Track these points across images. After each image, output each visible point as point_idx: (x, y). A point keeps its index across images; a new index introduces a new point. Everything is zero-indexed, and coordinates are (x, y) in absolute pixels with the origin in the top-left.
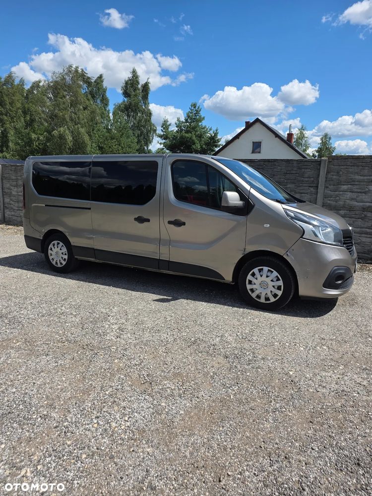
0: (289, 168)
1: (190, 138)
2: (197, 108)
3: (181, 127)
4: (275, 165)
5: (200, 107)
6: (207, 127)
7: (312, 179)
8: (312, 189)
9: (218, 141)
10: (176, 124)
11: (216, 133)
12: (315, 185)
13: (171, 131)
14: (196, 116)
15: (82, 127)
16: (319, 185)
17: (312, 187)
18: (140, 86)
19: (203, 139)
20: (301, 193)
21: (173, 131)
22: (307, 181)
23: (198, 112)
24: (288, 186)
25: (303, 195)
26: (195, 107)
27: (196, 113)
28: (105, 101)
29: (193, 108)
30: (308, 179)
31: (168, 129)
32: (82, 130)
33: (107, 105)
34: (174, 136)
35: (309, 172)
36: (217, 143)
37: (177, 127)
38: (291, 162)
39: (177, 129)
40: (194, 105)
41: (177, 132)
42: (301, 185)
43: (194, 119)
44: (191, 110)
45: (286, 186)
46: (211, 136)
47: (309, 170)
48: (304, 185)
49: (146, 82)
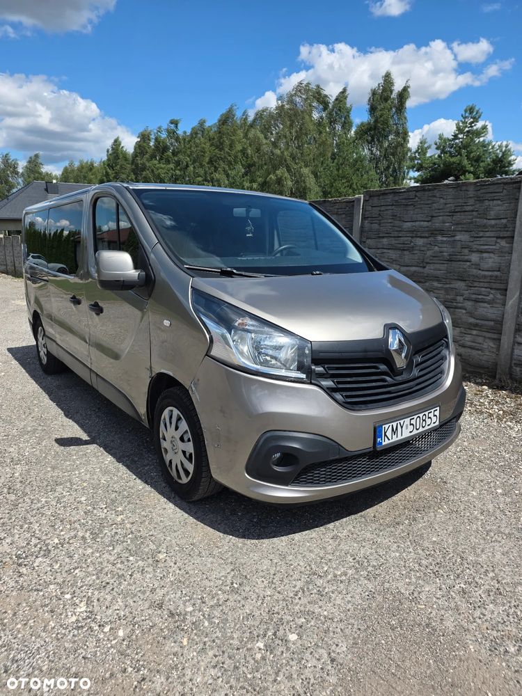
0: (460, 201)
1: (459, 164)
2: (475, 113)
4: (435, 196)
5: (480, 111)
7: (504, 221)
8: (503, 243)
9: (510, 164)
10: (436, 144)
11: (505, 151)
12: (508, 234)
13: (431, 157)
15: (306, 166)
16: (516, 233)
17: (503, 238)
18: (394, 95)
19: (482, 164)
20: (482, 252)
21: (434, 155)
22: (493, 226)
24: (458, 238)
25: (485, 255)
27: (472, 122)
28: (347, 125)
29: (467, 115)
30: (498, 221)
31: (425, 154)
32: (306, 171)
33: (349, 130)
34: (435, 164)
35: (498, 205)
36: (508, 167)
37: (437, 149)
38: (464, 188)
39: (439, 152)
40: (471, 110)
41: (439, 156)
42: (481, 234)
43: (468, 132)
44: (465, 118)
45: (453, 239)
46: (497, 157)
47: (499, 202)
48: (488, 234)
49: (405, 87)
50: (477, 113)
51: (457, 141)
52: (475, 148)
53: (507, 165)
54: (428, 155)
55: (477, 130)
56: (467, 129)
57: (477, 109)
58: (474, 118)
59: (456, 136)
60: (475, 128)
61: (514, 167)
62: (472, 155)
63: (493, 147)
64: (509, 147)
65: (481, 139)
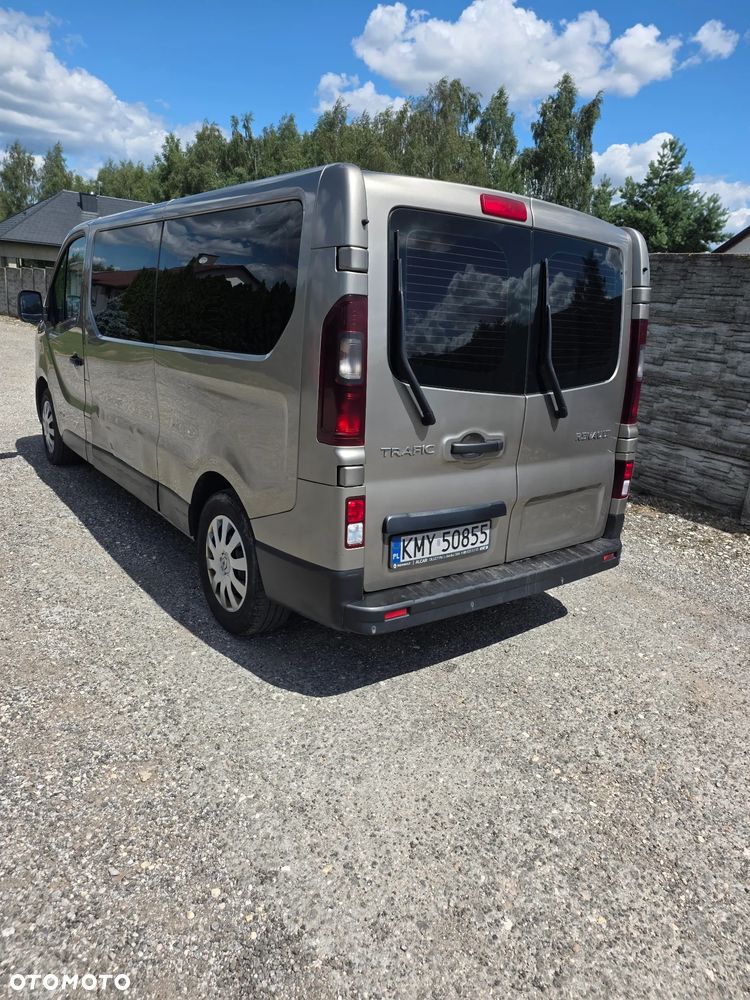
2: (677, 150)
3: (632, 196)
5: (685, 148)
6: (700, 195)
9: (718, 226)
10: (621, 191)
11: (713, 207)
14: (671, 169)
19: (680, 224)
23: (677, 160)
26: (672, 149)
29: (667, 151)
36: (715, 230)
37: (623, 197)
41: (625, 208)
46: (702, 214)
50: (680, 150)
51: (651, 188)
52: (673, 200)
53: (713, 227)
54: (612, 204)
55: (678, 174)
56: (665, 172)
57: (680, 144)
58: (675, 157)
59: (649, 181)
60: (676, 171)
61: (723, 231)
62: (669, 209)
63: (700, 201)
64: (718, 203)
65: (684, 188)
